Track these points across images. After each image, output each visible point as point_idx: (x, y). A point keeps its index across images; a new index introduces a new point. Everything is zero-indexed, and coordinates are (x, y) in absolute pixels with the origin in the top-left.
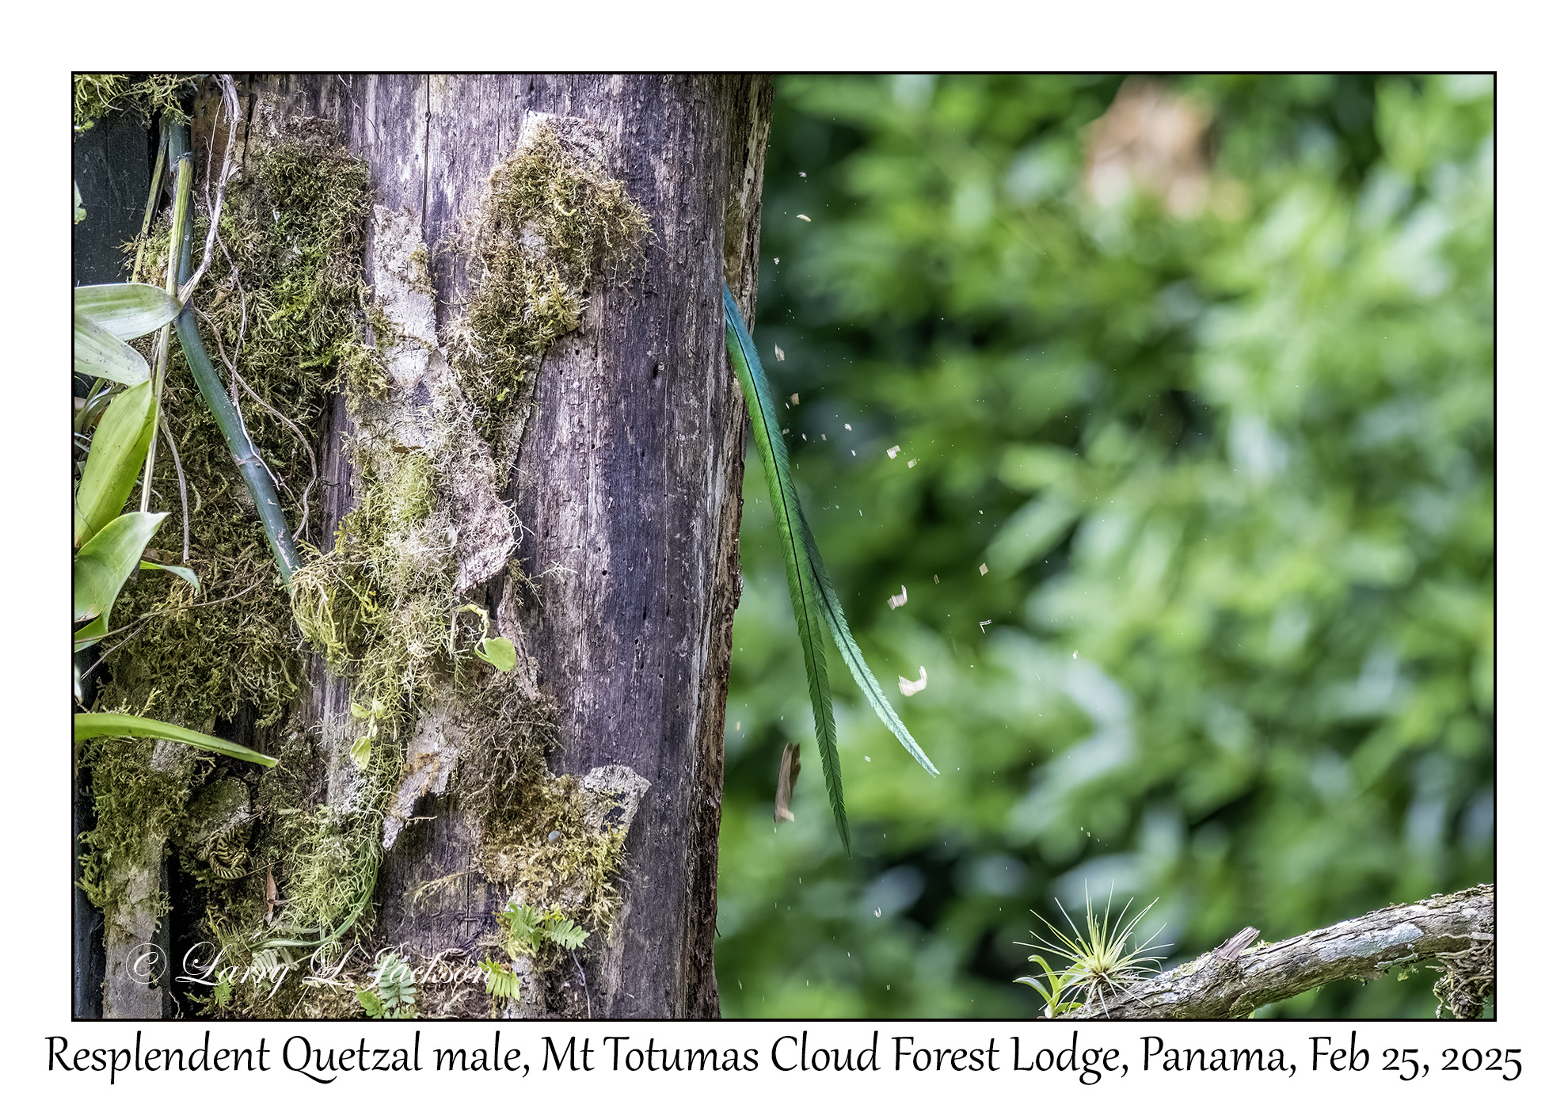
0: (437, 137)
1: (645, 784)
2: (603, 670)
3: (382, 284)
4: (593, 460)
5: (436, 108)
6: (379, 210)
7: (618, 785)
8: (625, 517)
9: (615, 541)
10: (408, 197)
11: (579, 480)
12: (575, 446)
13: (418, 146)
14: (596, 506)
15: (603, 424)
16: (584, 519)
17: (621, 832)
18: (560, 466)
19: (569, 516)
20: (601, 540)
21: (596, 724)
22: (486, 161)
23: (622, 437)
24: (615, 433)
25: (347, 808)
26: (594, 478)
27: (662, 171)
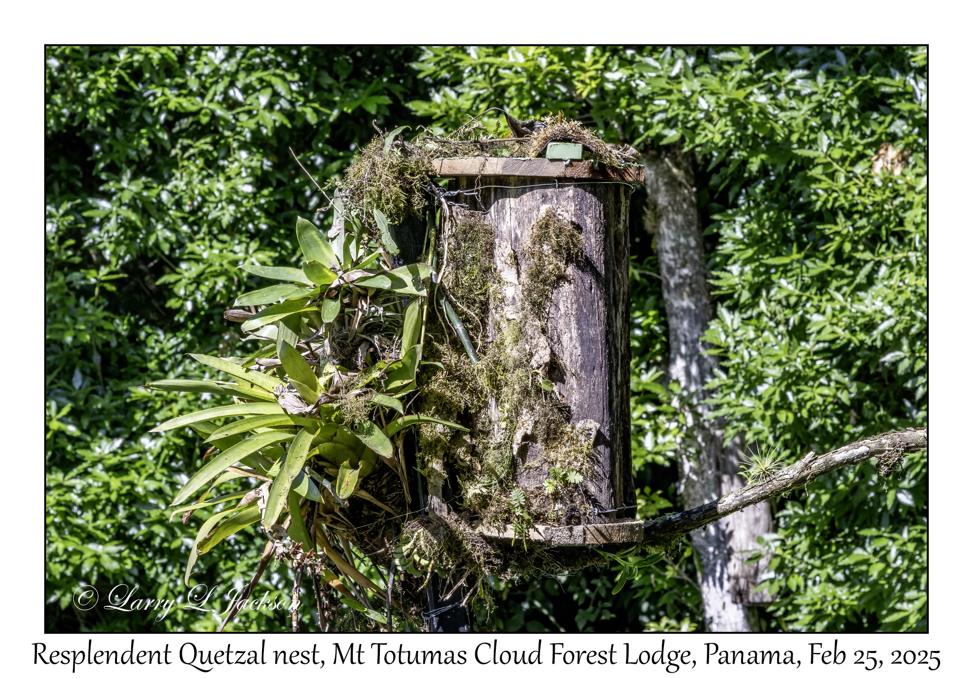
0: (514, 215)
1: (598, 426)
2: (581, 388)
3: (500, 265)
4: (572, 318)
5: (513, 206)
6: (497, 241)
7: (588, 426)
8: (585, 337)
9: (582, 345)
10: (505, 235)
11: (568, 325)
12: (566, 314)
13: (507, 218)
14: (575, 334)
15: (575, 306)
16: (571, 338)
17: (592, 441)
18: (561, 321)
19: (565, 338)
20: (577, 345)
21: (581, 406)
22: (530, 222)
23: (582, 311)
24: (579, 309)
25: (499, 440)
26: (573, 324)
27: (589, 221)
